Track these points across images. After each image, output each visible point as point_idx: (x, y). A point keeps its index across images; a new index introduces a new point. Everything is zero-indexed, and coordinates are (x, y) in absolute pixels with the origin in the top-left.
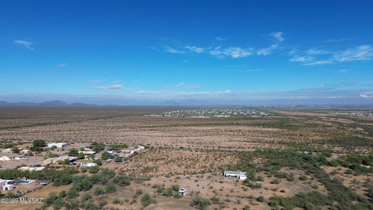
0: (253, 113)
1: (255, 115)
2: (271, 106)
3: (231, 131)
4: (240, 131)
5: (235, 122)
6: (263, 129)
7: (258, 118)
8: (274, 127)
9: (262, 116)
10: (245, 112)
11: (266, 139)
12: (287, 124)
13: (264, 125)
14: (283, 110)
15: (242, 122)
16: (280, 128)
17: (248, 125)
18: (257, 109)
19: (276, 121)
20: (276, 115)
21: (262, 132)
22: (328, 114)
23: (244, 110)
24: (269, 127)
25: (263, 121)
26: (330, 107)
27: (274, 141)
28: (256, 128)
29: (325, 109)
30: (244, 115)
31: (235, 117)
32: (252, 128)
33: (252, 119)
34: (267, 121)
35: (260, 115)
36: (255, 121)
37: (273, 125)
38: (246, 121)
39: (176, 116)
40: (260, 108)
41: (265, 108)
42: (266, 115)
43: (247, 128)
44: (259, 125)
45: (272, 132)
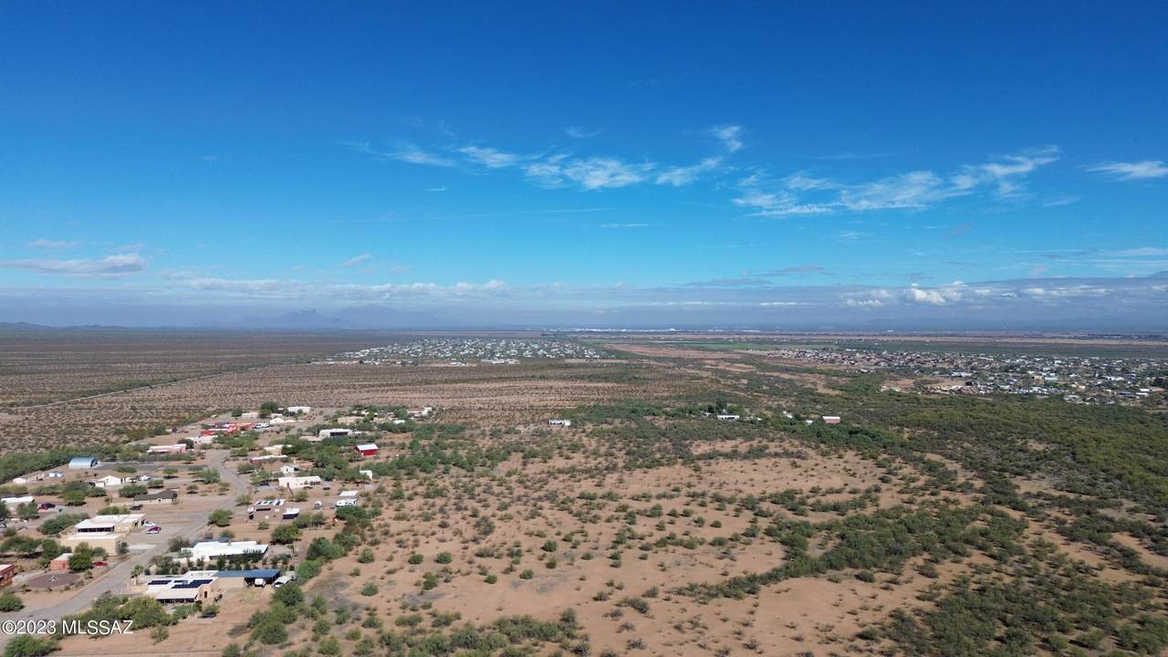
0: (569, 352)
1: (572, 358)
2: (614, 330)
3: (537, 388)
4: (551, 388)
5: (539, 374)
6: (588, 385)
7: (580, 366)
8: (608, 382)
9: (588, 359)
10: (548, 350)
11: (592, 397)
12: (630, 376)
13: (591, 378)
14: (637, 343)
15: (549, 372)
16: (617, 383)
17: (564, 379)
18: (574, 340)
19: (612, 370)
20: (618, 358)
21: (587, 389)
22: (732, 352)
23: (546, 345)
24: (599, 382)
25: (589, 371)
26: (760, 332)
27: (603, 399)
28: (578, 384)
29: (739, 338)
30: (549, 358)
31: (531, 364)
32: (570, 384)
33: (567, 366)
34: (598, 371)
35: (583, 357)
36: (574, 370)
37: (605, 378)
38: (558, 372)
39: (395, 363)
40: (585, 338)
41: (598, 336)
42: (596, 359)
43: (562, 384)
44: (582, 378)
45: (604, 389)
